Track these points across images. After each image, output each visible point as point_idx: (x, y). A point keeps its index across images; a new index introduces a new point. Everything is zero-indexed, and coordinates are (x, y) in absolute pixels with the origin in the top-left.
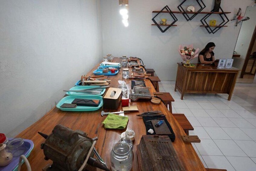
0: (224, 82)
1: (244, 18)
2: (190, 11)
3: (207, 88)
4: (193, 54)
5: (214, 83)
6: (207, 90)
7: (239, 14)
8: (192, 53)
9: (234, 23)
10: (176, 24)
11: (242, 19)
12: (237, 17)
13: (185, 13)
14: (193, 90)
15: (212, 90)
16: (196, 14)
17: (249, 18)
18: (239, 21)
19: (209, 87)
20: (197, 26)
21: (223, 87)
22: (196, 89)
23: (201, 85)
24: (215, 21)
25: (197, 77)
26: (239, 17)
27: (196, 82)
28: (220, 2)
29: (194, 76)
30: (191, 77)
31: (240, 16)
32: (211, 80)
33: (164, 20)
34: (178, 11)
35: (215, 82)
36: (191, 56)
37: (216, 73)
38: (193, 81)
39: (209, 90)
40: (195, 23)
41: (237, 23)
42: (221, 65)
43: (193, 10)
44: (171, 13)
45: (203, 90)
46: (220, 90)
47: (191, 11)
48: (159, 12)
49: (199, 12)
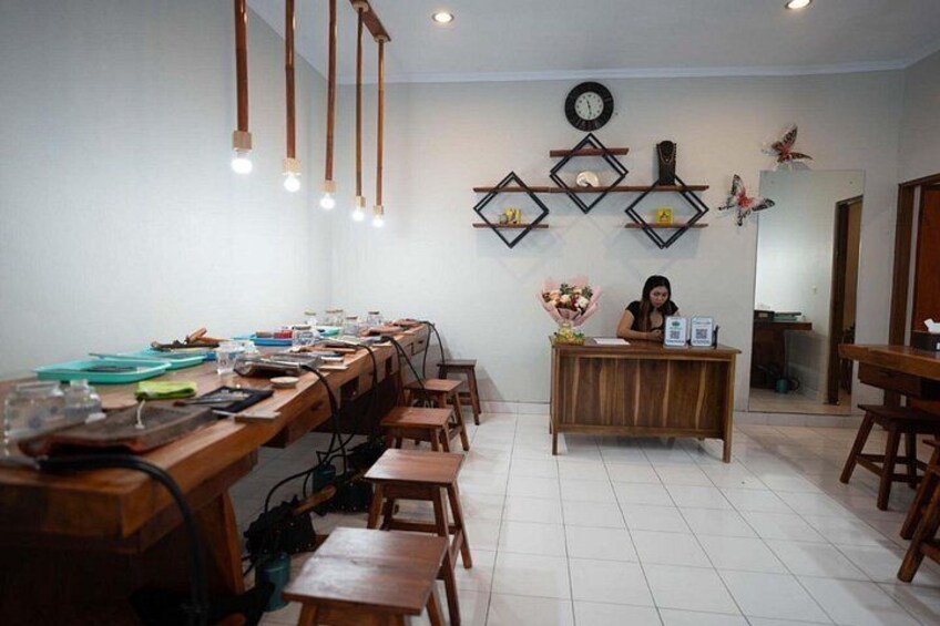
0: (701, 395)
1: (756, 203)
2: (585, 185)
3: (643, 414)
4: (582, 306)
5: (666, 400)
6: (644, 424)
7: (739, 191)
8: (582, 301)
9: (732, 216)
10: (547, 220)
11: (750, 206)
12: (735, 199)
13: (572, 192)
14: (596, 422)
15: (665, 423)
16: (604, 191)
17: (771, 202)
18: (744, 210)
19: (651, 413)
20: (619, 226)
21: (701, 412)
22: (605, 421)
23: (622, 408)
24: (670, 211)
25: (603, 376)
26: (743, 200)
27: (603, 392)
28: (674, 162)
29: (590, 375)
30: (583, 376)
31: (742, 196)
32: (653, 389)
33: (509, 214)
34: (552, 184)
35: (667, 395)
36: (576, 310)
37: (666, 361)
38: (591, 394)
39: (654, 426)
40: (608, 220)
41: (741, 217)
42: (675, 335)
43: (595, 183)
44: (531, 192)
45: (630, 423)
46: (693, 426)
47: (589, 185)
48: (494, 192)
49: (614, 188)
